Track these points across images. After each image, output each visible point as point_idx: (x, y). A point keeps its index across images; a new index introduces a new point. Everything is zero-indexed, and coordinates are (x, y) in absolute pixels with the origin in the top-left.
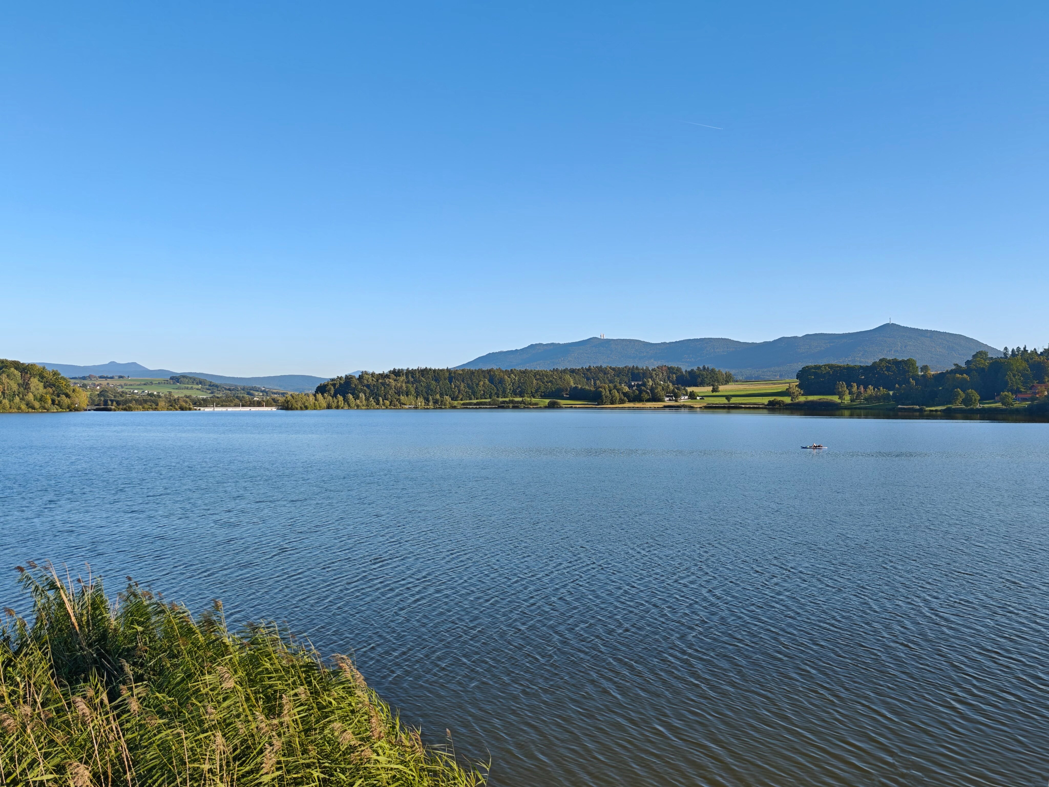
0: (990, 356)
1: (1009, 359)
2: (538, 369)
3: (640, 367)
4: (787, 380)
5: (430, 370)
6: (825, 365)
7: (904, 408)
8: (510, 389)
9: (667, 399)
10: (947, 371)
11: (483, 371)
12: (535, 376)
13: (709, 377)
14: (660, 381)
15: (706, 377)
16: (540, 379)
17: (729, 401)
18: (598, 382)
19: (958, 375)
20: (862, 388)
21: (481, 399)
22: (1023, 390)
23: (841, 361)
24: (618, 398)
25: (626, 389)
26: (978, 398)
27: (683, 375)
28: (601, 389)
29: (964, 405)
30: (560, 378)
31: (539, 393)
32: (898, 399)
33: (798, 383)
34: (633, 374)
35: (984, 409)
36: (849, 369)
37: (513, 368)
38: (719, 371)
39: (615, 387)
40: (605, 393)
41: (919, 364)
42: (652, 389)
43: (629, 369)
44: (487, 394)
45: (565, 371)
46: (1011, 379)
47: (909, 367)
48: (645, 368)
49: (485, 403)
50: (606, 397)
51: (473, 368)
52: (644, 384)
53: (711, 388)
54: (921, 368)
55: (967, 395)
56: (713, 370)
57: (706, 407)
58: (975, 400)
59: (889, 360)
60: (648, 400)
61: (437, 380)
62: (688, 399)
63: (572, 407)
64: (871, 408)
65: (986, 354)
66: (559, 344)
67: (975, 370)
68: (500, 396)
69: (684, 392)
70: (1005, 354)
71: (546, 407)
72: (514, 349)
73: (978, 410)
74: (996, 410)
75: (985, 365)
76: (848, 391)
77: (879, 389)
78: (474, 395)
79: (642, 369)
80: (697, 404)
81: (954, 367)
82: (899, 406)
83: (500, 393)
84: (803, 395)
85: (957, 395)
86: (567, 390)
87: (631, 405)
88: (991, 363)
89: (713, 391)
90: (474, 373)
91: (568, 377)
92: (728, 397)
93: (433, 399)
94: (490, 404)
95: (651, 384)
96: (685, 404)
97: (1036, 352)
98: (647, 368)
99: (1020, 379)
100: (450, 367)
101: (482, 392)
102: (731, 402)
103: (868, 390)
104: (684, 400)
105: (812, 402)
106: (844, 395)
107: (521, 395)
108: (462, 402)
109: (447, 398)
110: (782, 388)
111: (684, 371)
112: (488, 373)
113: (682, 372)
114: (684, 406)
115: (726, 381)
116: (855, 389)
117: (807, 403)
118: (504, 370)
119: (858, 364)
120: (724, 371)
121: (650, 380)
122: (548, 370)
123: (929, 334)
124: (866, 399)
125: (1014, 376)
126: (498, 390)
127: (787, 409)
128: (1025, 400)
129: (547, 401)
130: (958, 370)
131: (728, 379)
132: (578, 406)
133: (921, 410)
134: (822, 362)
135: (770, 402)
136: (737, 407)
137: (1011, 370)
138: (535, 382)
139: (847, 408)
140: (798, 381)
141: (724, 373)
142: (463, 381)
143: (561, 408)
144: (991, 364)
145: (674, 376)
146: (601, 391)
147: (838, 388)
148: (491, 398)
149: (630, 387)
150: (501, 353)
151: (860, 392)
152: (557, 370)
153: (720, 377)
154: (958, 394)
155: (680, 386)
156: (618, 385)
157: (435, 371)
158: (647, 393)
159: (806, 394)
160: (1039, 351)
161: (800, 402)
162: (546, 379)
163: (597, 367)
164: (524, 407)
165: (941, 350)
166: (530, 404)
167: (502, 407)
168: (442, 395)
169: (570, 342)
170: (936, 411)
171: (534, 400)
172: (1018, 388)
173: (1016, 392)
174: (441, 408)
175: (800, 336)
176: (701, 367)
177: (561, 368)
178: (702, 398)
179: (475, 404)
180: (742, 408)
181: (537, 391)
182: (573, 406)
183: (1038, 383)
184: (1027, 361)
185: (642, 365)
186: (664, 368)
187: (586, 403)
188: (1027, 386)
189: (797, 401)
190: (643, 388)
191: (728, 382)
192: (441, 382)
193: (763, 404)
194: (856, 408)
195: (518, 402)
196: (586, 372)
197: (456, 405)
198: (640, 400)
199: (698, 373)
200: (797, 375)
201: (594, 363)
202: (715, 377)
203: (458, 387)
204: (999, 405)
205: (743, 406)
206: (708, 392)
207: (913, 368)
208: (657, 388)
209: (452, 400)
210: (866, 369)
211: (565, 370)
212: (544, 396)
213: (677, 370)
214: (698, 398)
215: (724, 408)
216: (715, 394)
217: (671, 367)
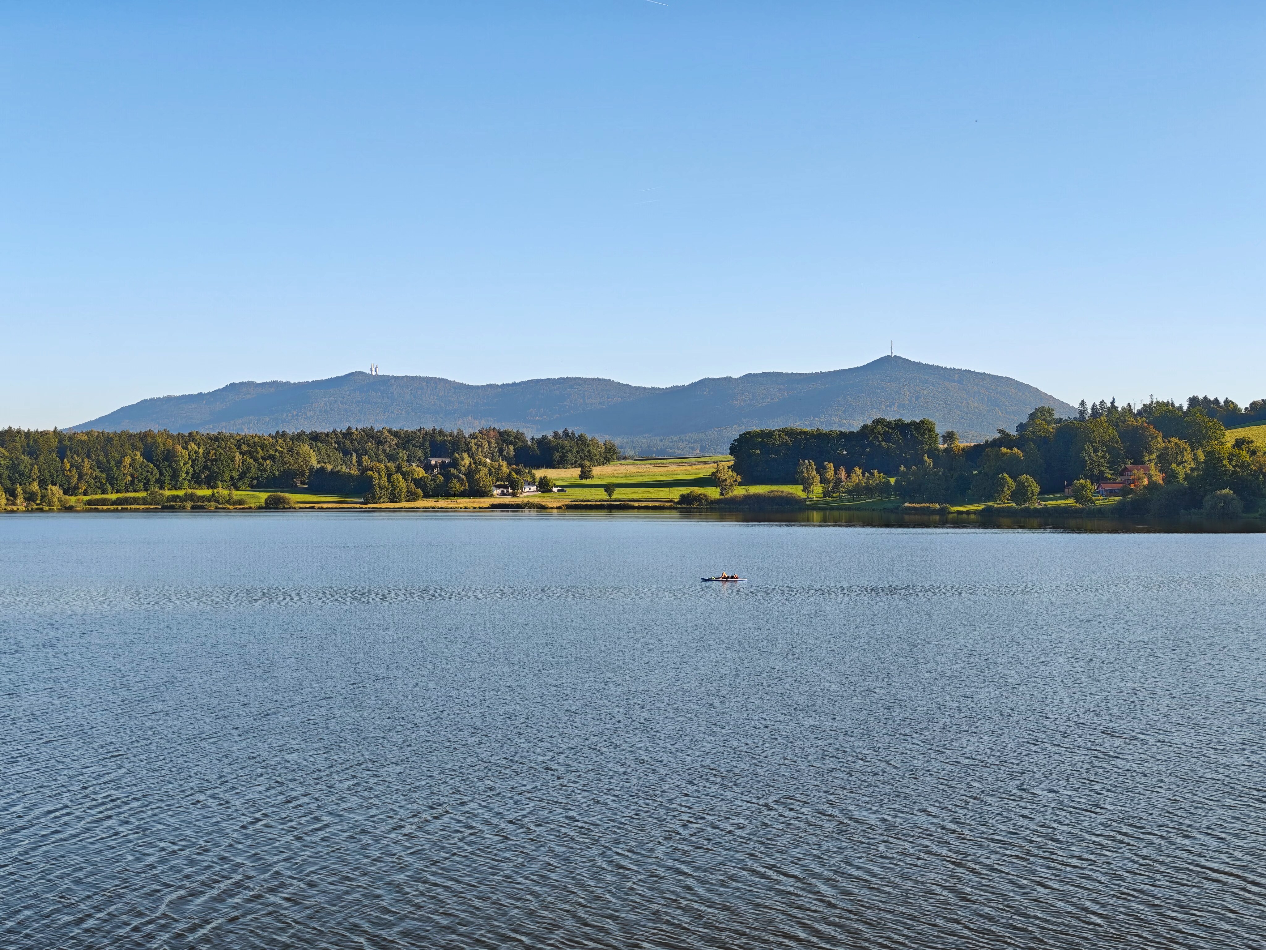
0: (1057, 416)
1: (1088, 422)
2: (246, 431)
3: (447, 430)
4: (714, 458)
5: (19, 432)
6: (779, 431)
7: (914, 508)
8: (187, 473)
9: (497, 491)
10: (987, 442)
11: (130, 436)
12: (239, 447)
13: (574, 450)
14: (486, 457)
15: (570, 451)
16: (250, 452)
17: (610, 495)
18: (365, 459)
19: (1004, 450)
20: (843, 473)
21: (127, 491)
22: (1109, 476)
23: (807, 422)
24: (405, 490)
25: (420, 473)
26: (1037, 490)
27: (527, 447)
28: (371, 473)
29: (1014, 502)
30: (290, 450)
31: (247, 481)
32: (904, 492)
33: (732, 463)
34: (433, 443)
35: (1046, 509)
36: (821, 437)
37: (194, 431)
38: (593, 440)
39: (399, 468)
40: (380, 480)
41: (940, 429)
42: (470, 473)
43: (426, 434)
44: (140, 481)
45: (299, 437)
46: (1090, 457)
47: (923, 435)
48: (456, 433)
49: (135, 501)
50: (381, 488)
51: (109, 430)
52: (455, 464)
53: (577, 471)
54: (943, 437)
55: (1020, 484)
56: (581, 439)
57: (570, 507)
58: (1033, 493)
59: (890, 423)
60: (462, 494)
61: (33, 453)
62: (537, 491)
63: (313, 508)
64: (858, 508)
65: (1050, 412)
66: (287, 383)
67: (1032, 440)
68: (167, 486)
69: (529, 479)
70: (1082, 412)
71: (260, 508)
72: (196, 393)
73: (1036, 510)
74: (1066, 510)
75: (1047, 431)
76: (819, 478)
77: (872, 474)
78: (112, 485)
79: (451, 435)
80: (552, 500)
81: (997, 436)
82: (907, 505)
83: (167, 479)
84: (740, 484)
85: (1003, 486)
86: (303, 474)
87: (430, 503)
88: (1058, 428)
89: (582, 477)
90: (112, 439)
91: (305, 448)
92: (608, 489)
93: (25, 492)
94: (144, 501)
95: (467, 463)
96: (531, 500)
97: (1131, 410)
98: (461, 433)
99: (1104, 457)
100: (62, 426)
101: (129, 478)
102: (613, 497)
103: (853, 476)
104: (528, 494)
105: (757, 498)
106: (811, 484)
107: (210, 482)
108: (86, 498)
109: (55, 491)
110: (706, 471)
111: (528, 438)
112: (141, 440)
113: (524, 441)
114: (529, 506)
115: (604, 458)
116: (830, 474)
117: (747, 499)
118: (175, 434)
119: (836, 428)
120: (601, 439)
121: (465, 455)
122: (266, 435)
123: (956, 377)
124: (850, 492)
125: (1096, 451)
126: (161, 474)
127: (712, 509)
128: (1112, 493)
129: (263, 496)
130: (1005, 440)
131: (609, 455)
132: (325, 506)
133: (943, 512)
134: (774, 425)
135: (682, 496)
136: (624, 507)
137: (1092, 442)
138: (238, 457)
139: (817, 507)
140: (733, 458)
141: (601, 443)
142: (89, 457)
143: (291, 509)
144: (1059, 430)
145: (511, 448)
146: (371, 477)
147: (803, 472)
148: (146, 490)
149: (428, 468)
150: (169, 399)
151: (840, 480)
152: (284, 434)
153: (595, 452)
154: (1004, 483)
155: (521, 467)
156: (405, 464)
157: (28, 434)
158: (460, 480)
159: (747, 481)
160: (1137, 407)
161: (736, 497)
162: (261, 453)
163: (363, 430)
164: (217, 508)
165: (976, 405)
166: (228, 502)
167: (172, 509)
168: (43, 484)
169: (310, 380)
170: (968, 512)
171: (236, 494)
172: (1102, 473)
173: (1098, 479)
174: (41, 510)
175: (737, 376)
176: (561, 432)
177: (291, 430)
178: (562, 488)
179: (114, 503)
180: (633, 508)
181: (242, 476)
182: (317, 505)
183: (1133, 464)
184: (1116, 425)
185: (451, 427)
186: (492, 433)
187: (342, 499)
188: (1115, 470)
189: (731, 495)
190: (452, 470)
191: (609, 460)
192: (41, 458)
193: (671, 501)
194: (832, 509)
195: (203, 498)
196: (342, 439)
197: (72, 503)
198: (448, 494)
199: (554, 442)
200: (731, 449)
201: (359, 421)
202: (586, 450)
203: (79, 468)
204: (1071, 502)
205: (636, 504)
206: (572, 478)
207: (930, 437)
208: (478, 471)
209: (66, 492)
210: (848, 437)
211: (299, 435)
212: (257, 486)
213: (516, 437)
214: (555, 490)
215: (601, 508)
216: (584, 482)
217: (505, 432)
